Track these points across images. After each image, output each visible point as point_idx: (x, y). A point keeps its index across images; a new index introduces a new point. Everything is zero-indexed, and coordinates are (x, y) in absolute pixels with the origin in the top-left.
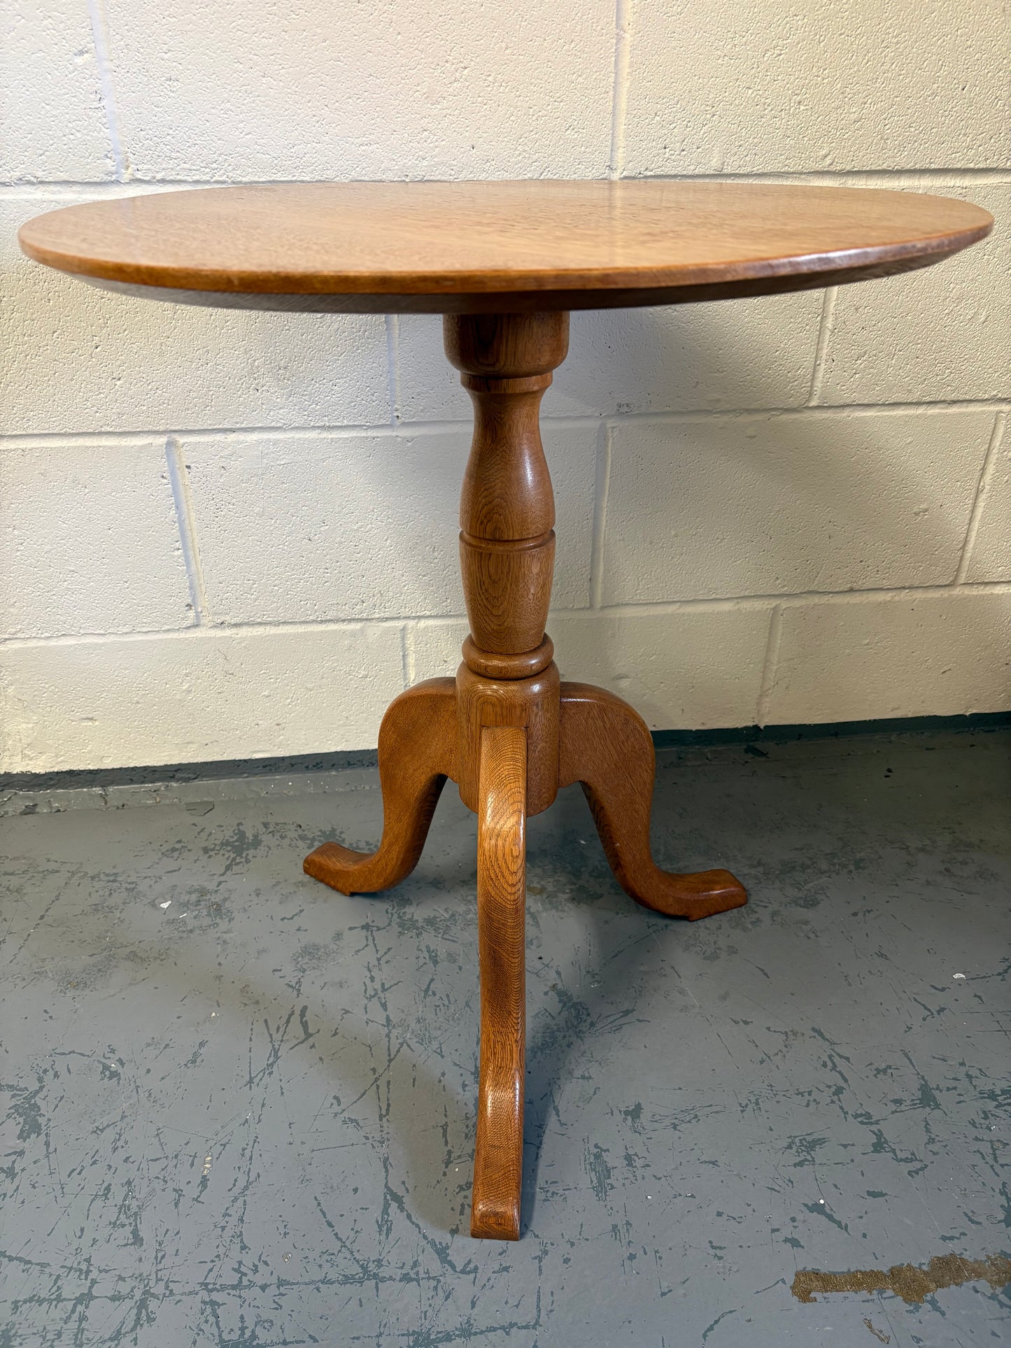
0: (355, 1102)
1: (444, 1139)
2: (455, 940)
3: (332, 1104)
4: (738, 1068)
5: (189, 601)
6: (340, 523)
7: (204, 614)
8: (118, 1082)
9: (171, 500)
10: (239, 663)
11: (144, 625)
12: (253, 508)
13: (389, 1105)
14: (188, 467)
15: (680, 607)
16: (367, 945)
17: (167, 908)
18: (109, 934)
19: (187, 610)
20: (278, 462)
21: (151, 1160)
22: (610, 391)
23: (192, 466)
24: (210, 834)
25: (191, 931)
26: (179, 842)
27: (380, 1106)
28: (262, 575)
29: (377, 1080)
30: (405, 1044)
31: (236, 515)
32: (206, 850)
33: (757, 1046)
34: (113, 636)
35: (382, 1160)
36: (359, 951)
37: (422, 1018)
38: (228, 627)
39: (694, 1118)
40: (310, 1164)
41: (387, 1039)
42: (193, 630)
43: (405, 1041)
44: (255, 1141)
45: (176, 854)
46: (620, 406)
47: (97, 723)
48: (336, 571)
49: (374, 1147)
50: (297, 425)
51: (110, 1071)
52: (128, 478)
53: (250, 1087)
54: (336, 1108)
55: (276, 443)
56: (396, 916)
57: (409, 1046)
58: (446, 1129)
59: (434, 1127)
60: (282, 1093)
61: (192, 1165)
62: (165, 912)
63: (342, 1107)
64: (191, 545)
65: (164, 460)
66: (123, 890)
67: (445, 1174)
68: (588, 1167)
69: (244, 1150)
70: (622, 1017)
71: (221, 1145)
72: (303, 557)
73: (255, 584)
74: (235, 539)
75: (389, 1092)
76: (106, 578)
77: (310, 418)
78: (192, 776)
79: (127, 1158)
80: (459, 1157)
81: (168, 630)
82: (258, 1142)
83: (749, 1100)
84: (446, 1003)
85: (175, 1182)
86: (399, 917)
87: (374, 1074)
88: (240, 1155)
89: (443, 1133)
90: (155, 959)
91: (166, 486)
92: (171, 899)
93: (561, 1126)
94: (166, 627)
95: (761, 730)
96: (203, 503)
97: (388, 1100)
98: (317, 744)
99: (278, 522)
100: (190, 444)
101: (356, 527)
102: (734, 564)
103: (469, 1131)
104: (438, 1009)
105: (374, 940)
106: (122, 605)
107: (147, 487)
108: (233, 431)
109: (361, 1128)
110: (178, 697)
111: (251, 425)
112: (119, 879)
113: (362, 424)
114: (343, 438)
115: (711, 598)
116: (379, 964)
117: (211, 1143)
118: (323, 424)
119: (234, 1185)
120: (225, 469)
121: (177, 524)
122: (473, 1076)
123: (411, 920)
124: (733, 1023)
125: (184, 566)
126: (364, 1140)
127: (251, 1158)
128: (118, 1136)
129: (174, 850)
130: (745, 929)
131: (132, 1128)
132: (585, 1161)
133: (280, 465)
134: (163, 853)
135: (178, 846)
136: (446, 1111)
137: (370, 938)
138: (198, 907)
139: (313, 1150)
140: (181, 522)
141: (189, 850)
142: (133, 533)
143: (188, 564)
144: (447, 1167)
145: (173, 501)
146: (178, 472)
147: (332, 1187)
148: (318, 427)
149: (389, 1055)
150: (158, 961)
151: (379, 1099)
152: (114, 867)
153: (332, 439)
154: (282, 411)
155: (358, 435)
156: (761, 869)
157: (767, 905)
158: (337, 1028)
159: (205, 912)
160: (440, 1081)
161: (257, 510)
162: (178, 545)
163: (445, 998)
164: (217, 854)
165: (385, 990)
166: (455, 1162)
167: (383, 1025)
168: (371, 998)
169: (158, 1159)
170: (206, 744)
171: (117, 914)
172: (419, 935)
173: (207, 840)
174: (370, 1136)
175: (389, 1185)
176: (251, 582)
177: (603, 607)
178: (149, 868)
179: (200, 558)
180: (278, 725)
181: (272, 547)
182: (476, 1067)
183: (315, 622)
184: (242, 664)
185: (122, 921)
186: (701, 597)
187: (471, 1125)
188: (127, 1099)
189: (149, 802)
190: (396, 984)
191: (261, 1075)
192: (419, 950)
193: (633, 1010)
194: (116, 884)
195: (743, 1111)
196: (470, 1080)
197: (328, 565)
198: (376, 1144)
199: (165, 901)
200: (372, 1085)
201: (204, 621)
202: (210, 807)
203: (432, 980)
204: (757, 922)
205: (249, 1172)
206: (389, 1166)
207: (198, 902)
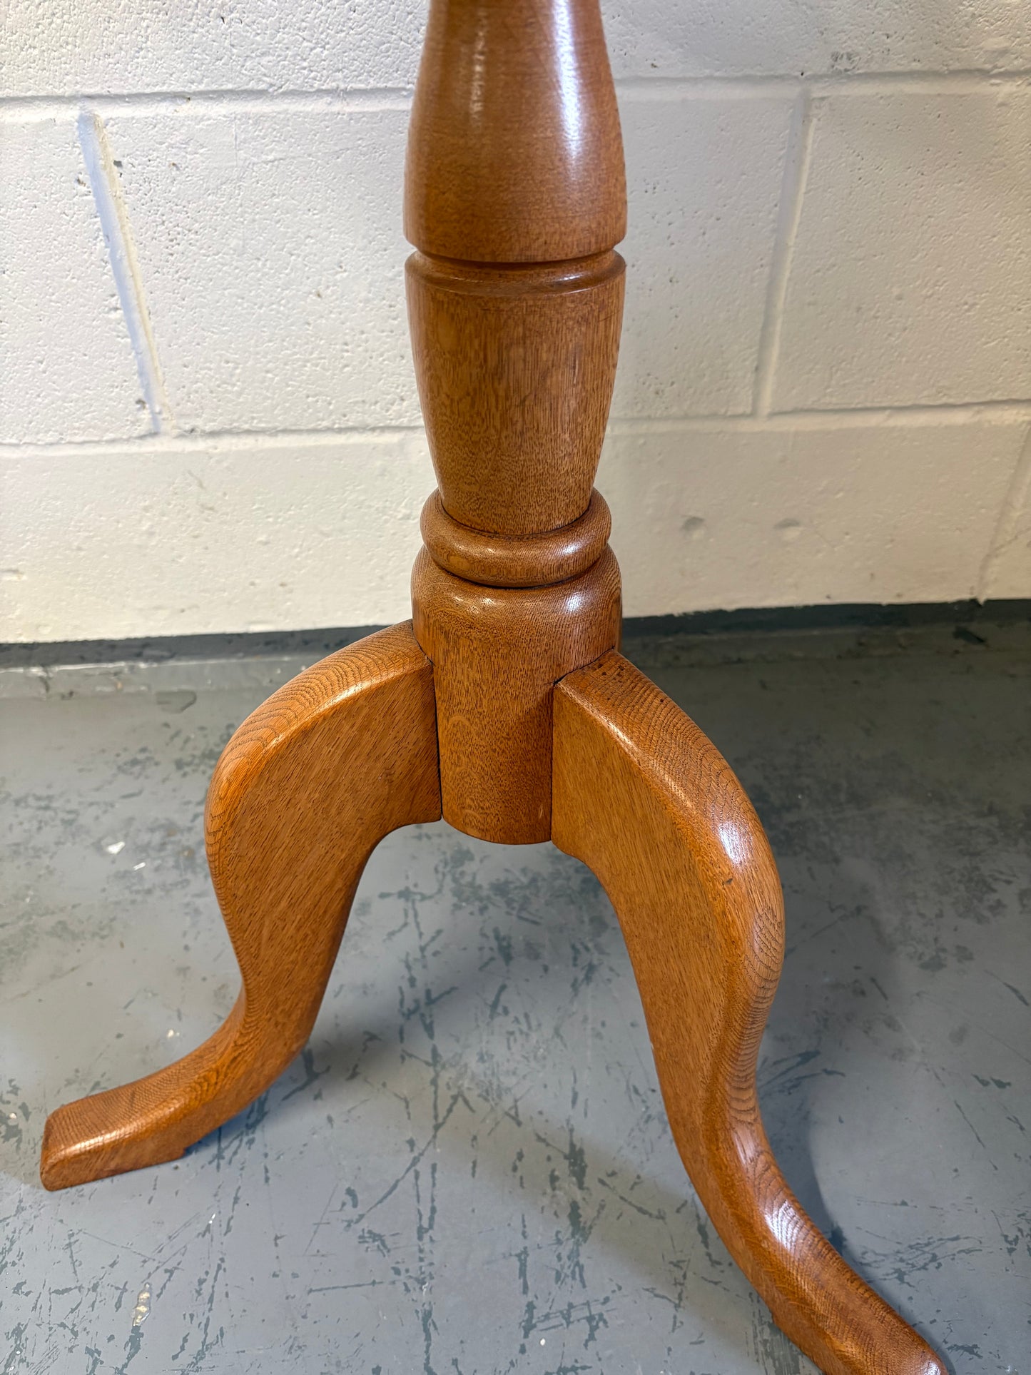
0: (381, 1201)
1: (522, 1280)
2: (538, 920)
3: (344, 1204)
4: (996, 1168)
5: (140, 394)
6: (366, 266)
7: (164, 415)
8: (18, 1148)
9: (95, 223)
10: (220, 494)
11: (76, 431)
12: (227, 239)
13: (433, 1210)
14: (118, 164)
15: (890, 416)
16: (405, 924)
17: (119, 853)
18: (31, 893)
19: (139, 410)
20: (264, 157)
21: (57, 1292)
22: (822, 29)
23: (124, 161)
24: (187, 740)
25: (149, 892)
26: (143, 750)
27: (419, 1210)
28: (247, 354)
29: (415, 1161)
30: (460, 1100)
31: (203, 251)
32: (179, 765)
33: (1022, 1128)
34: (32, 447)
35: (420, 1315)
36: (392, 934)
37: (487, 1052)
38: (201, 436)
39: (931, 1261)
40: (304, 1317)
41: (433, 1089)
42: (150, 440)
43: (460, 1094)
44: (219, 1267)
45: (137, 769)
46: (836, 57)
47: (24, 578)
48: (360, 349)
49: (407, 1290)
50: (292, 87)
51: (7, 1126)
52: (23, 183)
53: (218, 1167)
54: (351, 1213)
55: (258, 120)
56: (449, 878)
57: (466, 1102)
58: (525, 1260)
59: (504, 1257)
60: (267, 1180)
61: (118, 1305)
62: (114, 859)
63: (360, 1209)
64: (136, 302)
65: (78, 151)
66: (58, 822)
67: (523, 1350)
68: (761, 1349)
69: (201, 1282)
70: (798, 1064)
71: (166, 1271)
72: (309, 324)
73: (236, 368)
74: (203, 294)
75: (434, 1185)
76: (9, 355)
77: (312, 75)
78: (166, 654)
79: (20, 1286)
80: (547, 1317)
81: (113, 441)
82: (225, 1270)
83: (1020, 1230)
84: (524, 1027)
85: (90, 1336)
86: (455, 880)
87: (412, 1150)
88: (194, 1292)
89: (520, 1269)
90: (94, 935)
91: (85, 198)
92: (125, 840)
93: (712, 1265)
94: (110, 436)
95: (979, 605)
96: (147, 230)
97: (433, 1200)
98: (340, 614)
99: (268, 264)
100: (116, 120)
101: (390, 275)
102: (985, 347)
103: (562, 1267)
104: (512, 1038)
105: (416, 915)
106: (39, 400)
107: (56, 200)
108: (187, 97)
109: (389, 1251)
110: (136, 541)
111: (214, 87)
112: (54, 805)
113: (401, 85)
114: (368, 113)
115: (939, 402)
116: (424, 957)
117: (151, 1266)
118: (334, 84)
119: (182, 1348)
120: (178, 169)
121: (109, 266)
122: (567, 1162)
123: (471, 885)
124: (981, 1086)
125: (126, 337)
126: (392, 1275)
127: (211, 1300)
128: (8, 1244)
129: (135, 762)
130: (980, 919)
131: (31, 1229)
132: (755, 1337)
133: (266, 163)
134: (119, 768)
135: (141, 757)
136: (524, 1226)
137: (411, 913)
138: (162, 854)
139: (311, 1291)
140: (116, 264)
141: (157, 764)
142: (41, 280)
143: (133, 334)
144: (526, 1336)
145: (99, 225)
146: (103, 173)
147: (338, 1364)
148: (328, 92)
149: (436, 1117)
150: (97, 939)
151: (418, 1196)
152: (49, 787)
153: (350, 114)
154: (264, 60)
155: (394, 107)
156: (994, 820)
157: (1011, 879)
158: (356, 1066)
159: (171, 862)
160: (515, 1169)
161: (233, 243)
162: (114, 301)
163: (522, 1019)
164: (194, 771)
165: (430, 1001)
166: (540, 1326)
167: (427, 1063)
168: (409, 1015)
169: (67, 1290)
170: (183, 611)
171: (46, 860)
172: (483, 910)
173: (182, 749)
174: (402, 1267)
175: (431, 1365)
176: (231, 365)
177: (773, 415)
178: (97, 789)
179: (150, 324)
180: (283, 585)
181: (260, 308)
182: (572, 1145)
183: (329, 430)
184: (225, 494)
185: (51, 872)
186: (924, 402)
187: (564, 1255)
188: (27, 1178)
189: (108, 689)
190: (448, 992)
191: (236, 1143)
192: (484, 935)
193: (817, 1053)
194: (49, 813)
195: (1011, 1251)
196: (562, 1168)
197: (348, 338)
198: (411, 1283)
199: (116, 842)
200: (408, 1170)
201: (165, 427)
202: (191, 699)
203: (503, 988)
204: (998, 907)
205: (207, 1325)
206: (432, 1329)
207: (163, 846)
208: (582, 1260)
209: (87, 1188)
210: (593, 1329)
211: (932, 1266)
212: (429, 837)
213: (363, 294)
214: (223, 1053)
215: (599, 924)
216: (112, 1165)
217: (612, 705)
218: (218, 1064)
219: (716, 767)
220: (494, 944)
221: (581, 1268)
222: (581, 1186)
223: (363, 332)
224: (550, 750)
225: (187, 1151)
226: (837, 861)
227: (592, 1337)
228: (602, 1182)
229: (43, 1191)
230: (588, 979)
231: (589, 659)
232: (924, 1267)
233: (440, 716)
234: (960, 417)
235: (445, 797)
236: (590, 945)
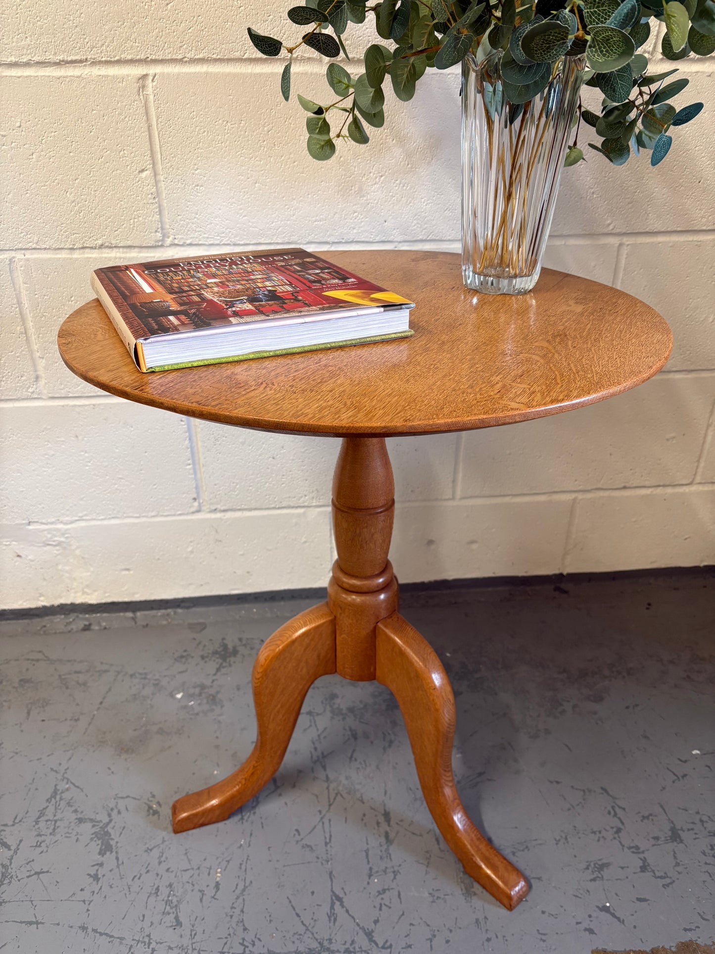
0: (309, 833)
1: (367, 860)
2: (368, 723)
3: (295, 835)
4: (554, 814)
5: (195, 496)
6: (293, 448)
7: (204, 504)
8: (160, 818)
9: (186, 435)
10: (224, 535)
11: (165, 511)
12: (238, 439)
13: (331, 836)
15: (512, 498)
16: (311, 726)
17: (181, 698)
18: (145, 716)
19: (193, 502)
21: (184, 871)
24: (205, 646)
25: (197, 714)
26: (185, 651)
27: (325, 836)
28: (242, 480)
29: (322, 818)
30: (339, 795)
31: (227, 443)
32: (203, 657)
33: (565, 799)
34: (145, 518)
35: (328, 873)
37: (349, 776)
38: (219, 512)
39: (526, 848)
40: (283, 875)
41: (327, 791)
42: (197, 514)
43: (339, 793)
44: (247, 859)
45: (183, 660)
47: (132, 572)
48: (289, 477)
49: (322, 864)
51: (153, 810)
53: (242, 823)
54: (298, 838)
56: (328, 706)
57: (341, 795)
58: (368, 852)
59: (360, 852)
60: (263, 827)
61: (209, 874)
62: (180, 700)
63: (301, 836)
64: (198, 462)
66: (151, 685)
67: (368, 883)
68: (459, 880)
69: (241, 864)
70: (477, 777)
71: (226, 861)
72: (269, 469)
73: (237, 486)
74: (226, 458)
75: (330, 827)
78: (192, 605)
79: (168, 869)
80: (377, 872)
81: (180, 515)
82: (250, 859)
83: (561, 836)
84: (364, 766)
85: (199, 885)
86: (331, 706)
87: (320, 814)
88: (238, 868)
89: (366, 856)
90: (176, 733)
91: (183, 426)
92: (183, 692)
93: (441, 852)
94: (179, 512)
95: (564, 576)
96: (207, 437)
97: (330, 833)
98: (273, 584)
99: (254, 447)
102: (548, 472)
103: (383, 855)
104: (359, 770)
105: (315, 722)
106: (152, 498)
107: (171, 427)
109: (314, 851)
110: (184, 556)
112: (148, 677)
115: (532, 492)
116: (320, 739)
117: (220, 860)
119: (236, 888)
121: (189, 449)
122: (383, 817)
123: (338, 708)
124: (550, 783)
125: (192, 474)
126: (316, 859)
127: (246, 870)
128: (161, 854)
129: (182, 657)
130: (555, 717)
131: (170, 849)
132: (457, 876)
134: (175, 659)
135: (185, 654)
136: (367, 840)
137: (313, 721)
138: (201, 698)
139: (285, 866)
140: (192, 448)
141: (192, 657)
142: (161, 455)
143: (195, 473)
144: (369, 878)
147: (298, 891)
149: (329, 802)
150: (178, 735)
151: (324, 831)
152: (144, 669)
156: (565, 675)
157: (570, 700)
158: (295, 783)
159: (205, 701)
160: (362, 820)
161: (241, 440)
162: (189, 462)
163: (363, 763)
164: (210, 660)
165: (324, 756)
166: (375, 875)
167: (324, 781)
168: (315, 762)
169: (188, 870)
170: (202, 585)
171: (149, 702)
172: (344, 719)
173: (203, 650)
174: (320, 857)
175: (334, 889)
176: (235, 484)
177: (463, 498)
178: (167, 669)
179: (203, 470)
180: (248, 572)
181: (249, 463)
182: (385, 811)
183: (274, 508)
184: (227, 535)
185: (152, 707)
186: (525, 492)
187: (383, 850)
188: (165, 829)
189: (165, 622)
190: (331, 753)
191: (248, 814)
192: (345, 729)
193: (484, 773)
194: (147, 681)
195: (557, 844)
196: (381, 819)
197: (284, 473)
198: (324, 862)
199: (179, 693)
200: (319, 822)
201: (204, 508)
202: (203, 627)
203: (354, 751)
204: (563, 712)
205: (245, 880)
206: (333, 877)
207: (200, 694)
208: (390, 851)
209: (190, 832)
210: (395, 876)
211: (526, 850)
212: (318, 688)
213: (291, 458)
214: (247, 772)
215: (394, 723)
216: (201, 822)
217: (396, 631)
218: (246, 776)
219: (429, 651)
220: (349, 733)
221: (390, 855)
222: (389, 825)
223: (290, 471)
224: (375, 647)
225: (229, 817)
226: (496, 694)
227: (395, 878)
228: (397, 824)
229: (173, 835)
230: (390, 746)
231: (388, 615)
232: (523, 850)
233: (337, 635)
234: (542, 498)
235: (338, 665)
236: (390, 732)
